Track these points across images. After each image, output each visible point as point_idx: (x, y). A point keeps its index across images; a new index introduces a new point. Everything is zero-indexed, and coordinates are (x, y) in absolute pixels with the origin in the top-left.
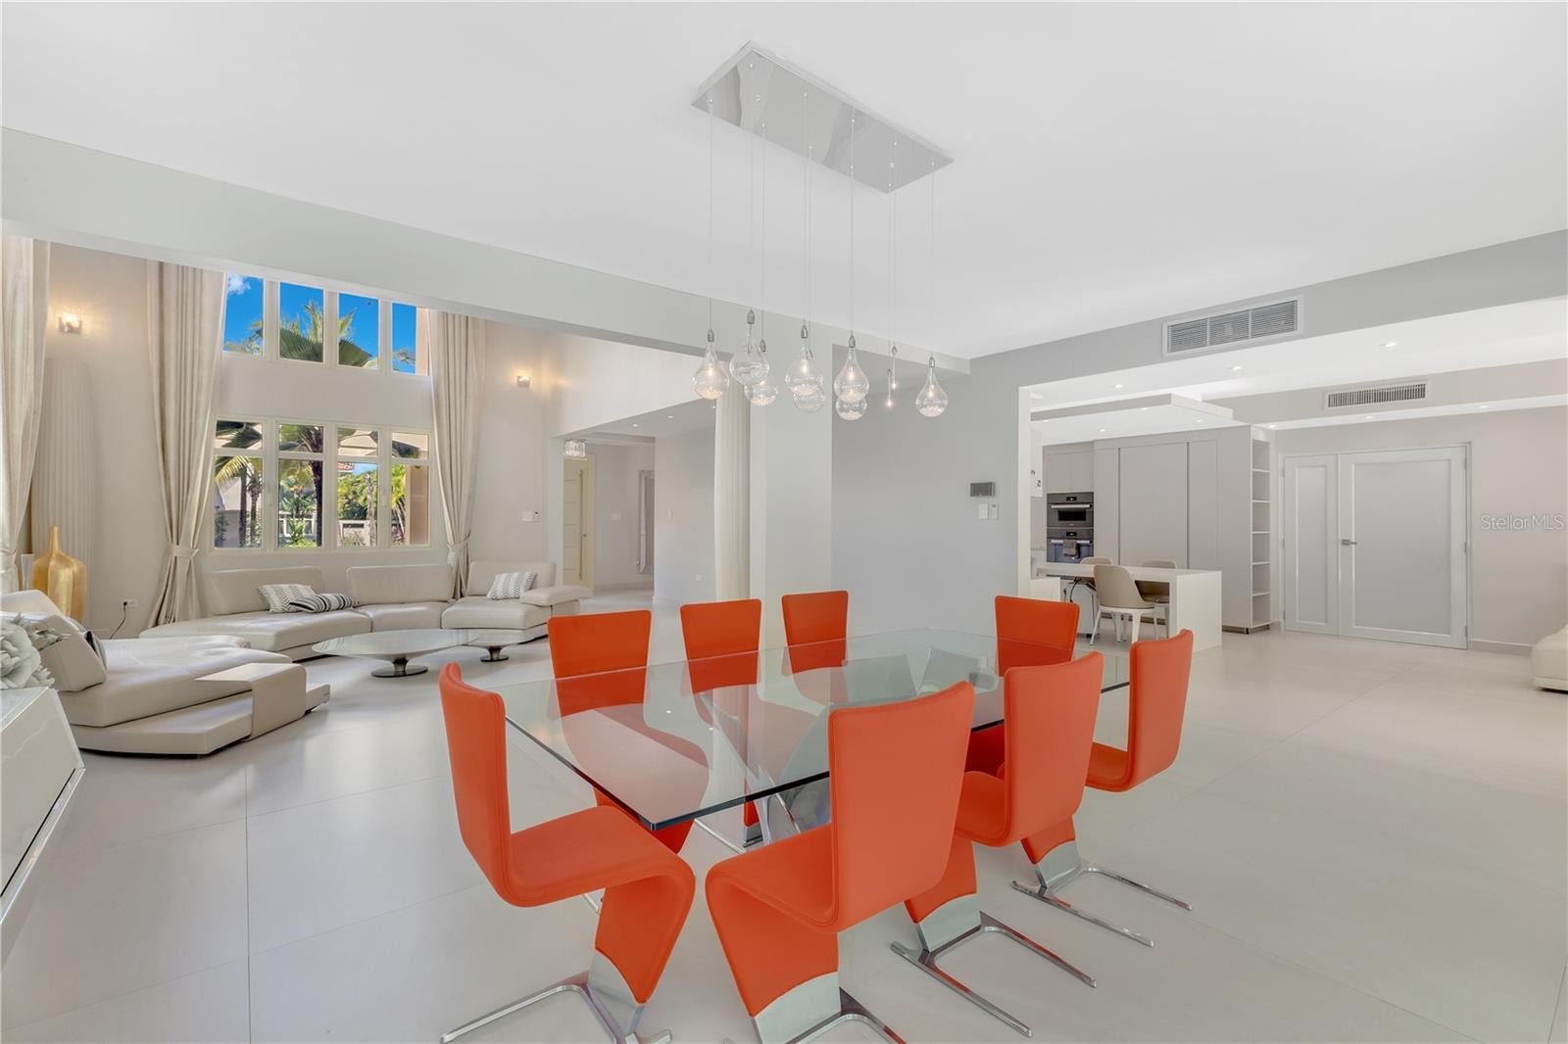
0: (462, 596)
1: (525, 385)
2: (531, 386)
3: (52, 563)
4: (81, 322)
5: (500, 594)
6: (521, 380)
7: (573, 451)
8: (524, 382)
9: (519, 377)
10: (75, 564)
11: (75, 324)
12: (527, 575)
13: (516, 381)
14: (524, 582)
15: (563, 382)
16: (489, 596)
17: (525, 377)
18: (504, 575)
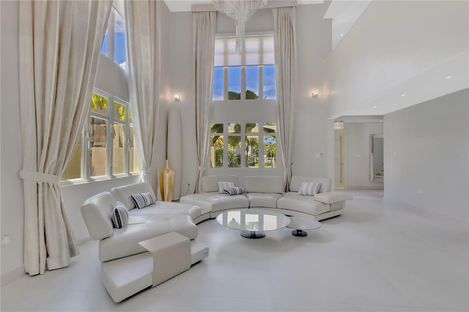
0: (289, 191)
1: (316, 96)
2: (318, 96)
3: (165, 171)
4: (179, 97)
5: (304, 193)
6: (313, 95)
7: (338, 126)
8: (315, 95)
9: (313, 94)
10: (171, 172)
11: (178, 98)
12: (317, 184)
13: (311, 95)
14: (315, 188)
15: (333, 93)
16: (299, 193)
17: (316, 93)
18: (306, 183)
